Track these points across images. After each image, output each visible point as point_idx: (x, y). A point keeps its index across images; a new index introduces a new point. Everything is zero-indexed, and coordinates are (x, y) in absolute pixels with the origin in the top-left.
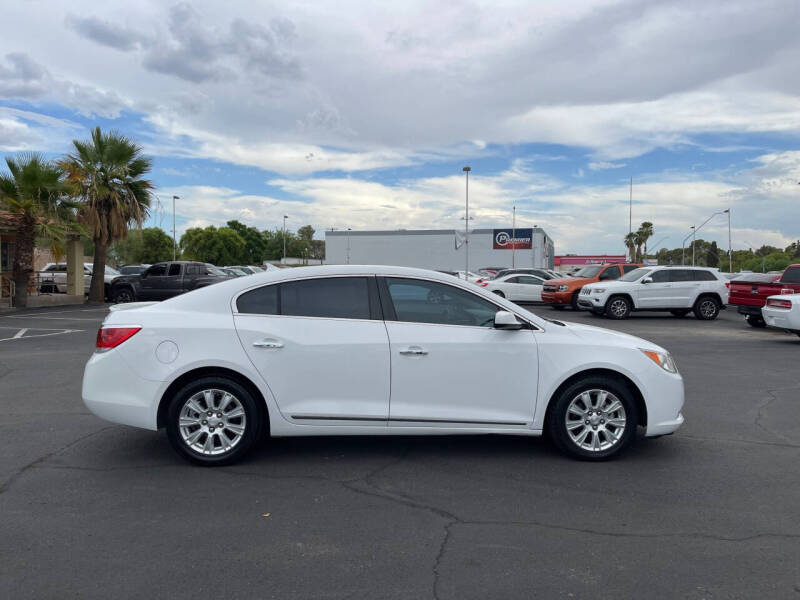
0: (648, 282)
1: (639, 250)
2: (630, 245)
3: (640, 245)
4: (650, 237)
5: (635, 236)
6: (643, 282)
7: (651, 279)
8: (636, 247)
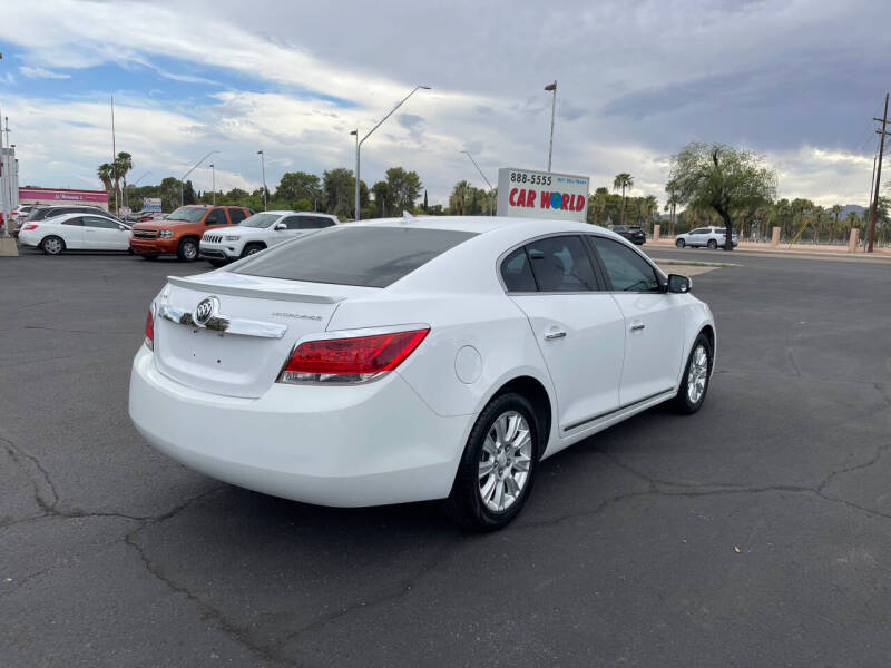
0: (281, 228)
1: (117, 185)
2: (105, 179)
3: (117, 179)
4: (129, 172)
5: (110, 168)
6: (277, 229)
7: (284, 225)
8: (113, 182)
